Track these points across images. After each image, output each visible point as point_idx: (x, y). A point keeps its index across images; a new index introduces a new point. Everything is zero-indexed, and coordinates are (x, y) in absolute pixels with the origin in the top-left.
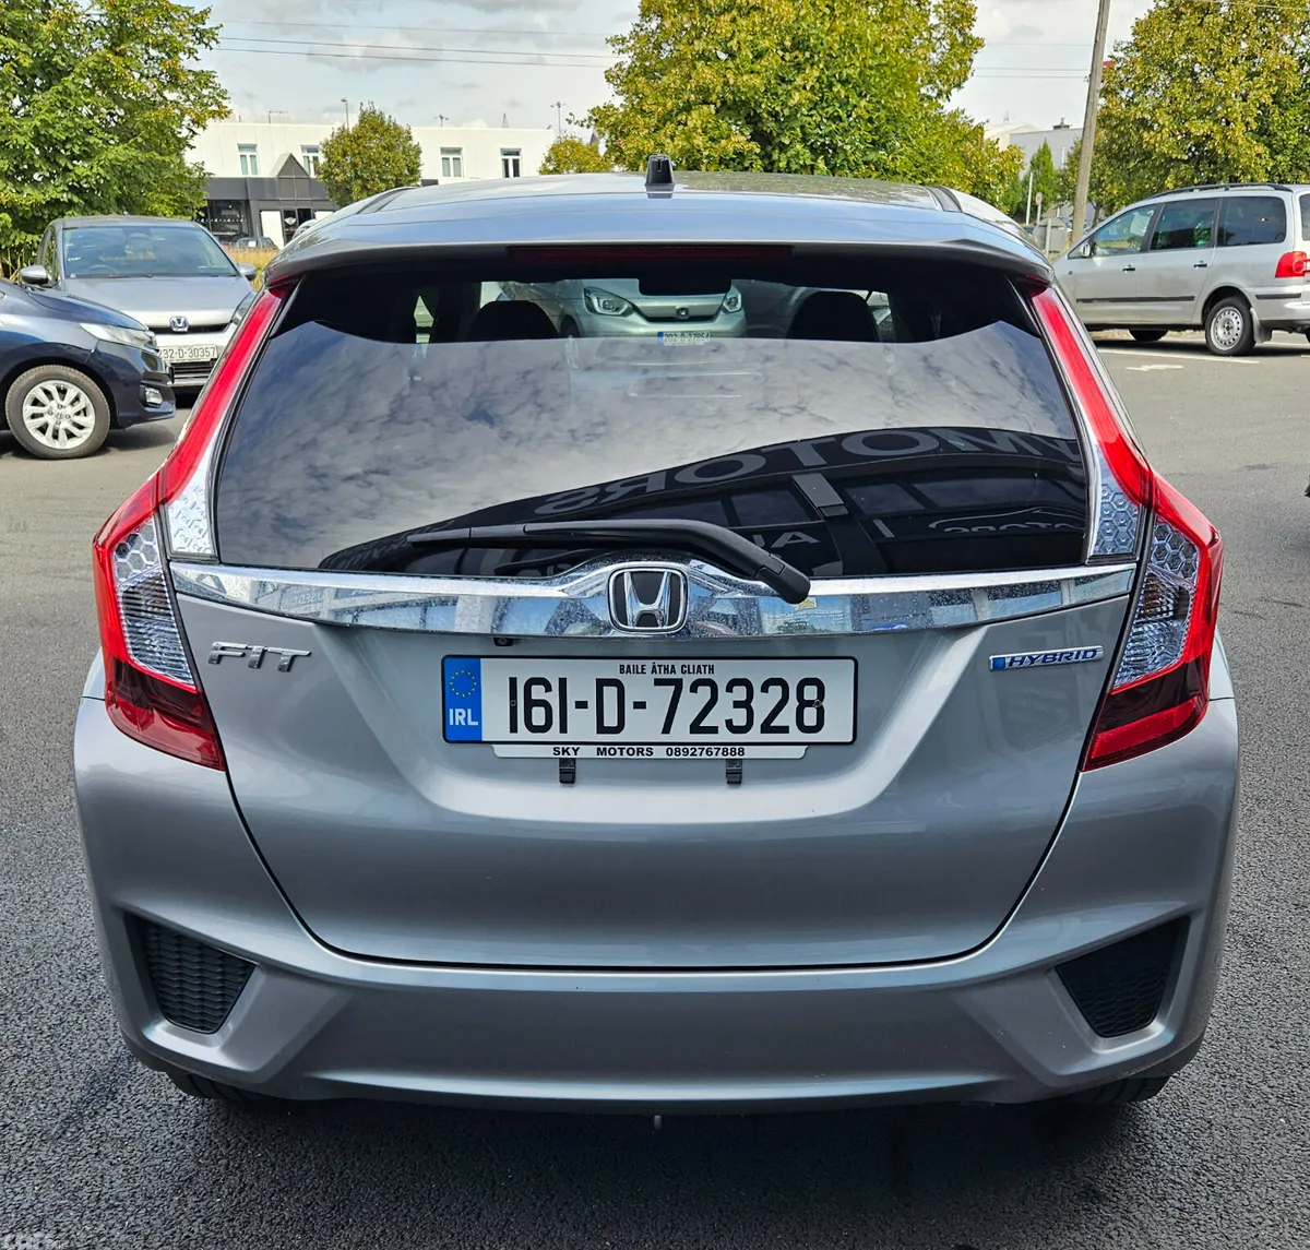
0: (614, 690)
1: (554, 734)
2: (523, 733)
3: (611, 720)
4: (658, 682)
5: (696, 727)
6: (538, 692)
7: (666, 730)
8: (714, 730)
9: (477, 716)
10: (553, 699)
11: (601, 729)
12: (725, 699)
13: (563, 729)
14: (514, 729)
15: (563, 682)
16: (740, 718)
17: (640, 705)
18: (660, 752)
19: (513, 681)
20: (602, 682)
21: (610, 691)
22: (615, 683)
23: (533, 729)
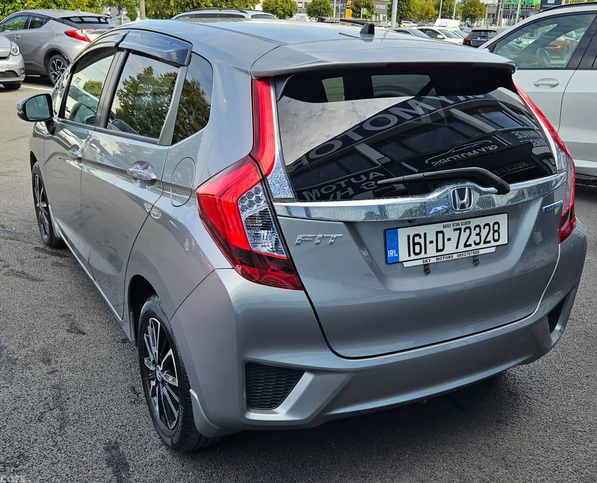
0: (441, 234)
1: (423, 255)
2: (413, 257)
3: (440, 247)
4: (455, 230)
5: (466, 246)
6: (417, 239)
7: (457, 248)
8: (470, 245)
9: (397, 252)
10: (422, 241)
11: (438, 251)
12: (474, 233)
13: (426, 253)
14: (409, 255)
15: (425, 234)
16: (477, 239)
17: (449, 239)
18: (455, 257)
19: (409, 236)
20: (438, 233)
21: (440, 236)
22: (442, 232)
23: (416, 254)
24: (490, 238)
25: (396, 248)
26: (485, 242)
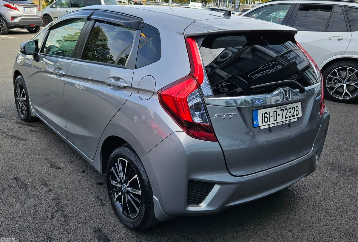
1: (268, 123)
3: (275, 119)
4: (281, 110)
5: (286, 118)
6: (266, 115)
7: (282, 119)
9: (258, 122)
10: (268, 116)
11: (274, 121)
12: (289, 111)
13: (269, 122)
14: (263, 123)
15: (269, 112)
16: (290, 115)
17: (279, 115)
18: (281, 123)
19: (262, 113)
20: (274, 112)
21: (275, 113)
22: (276, 111)
23: (266, 122)
24: (295, 114)
25: (257, 120)
26: (293, 116)
